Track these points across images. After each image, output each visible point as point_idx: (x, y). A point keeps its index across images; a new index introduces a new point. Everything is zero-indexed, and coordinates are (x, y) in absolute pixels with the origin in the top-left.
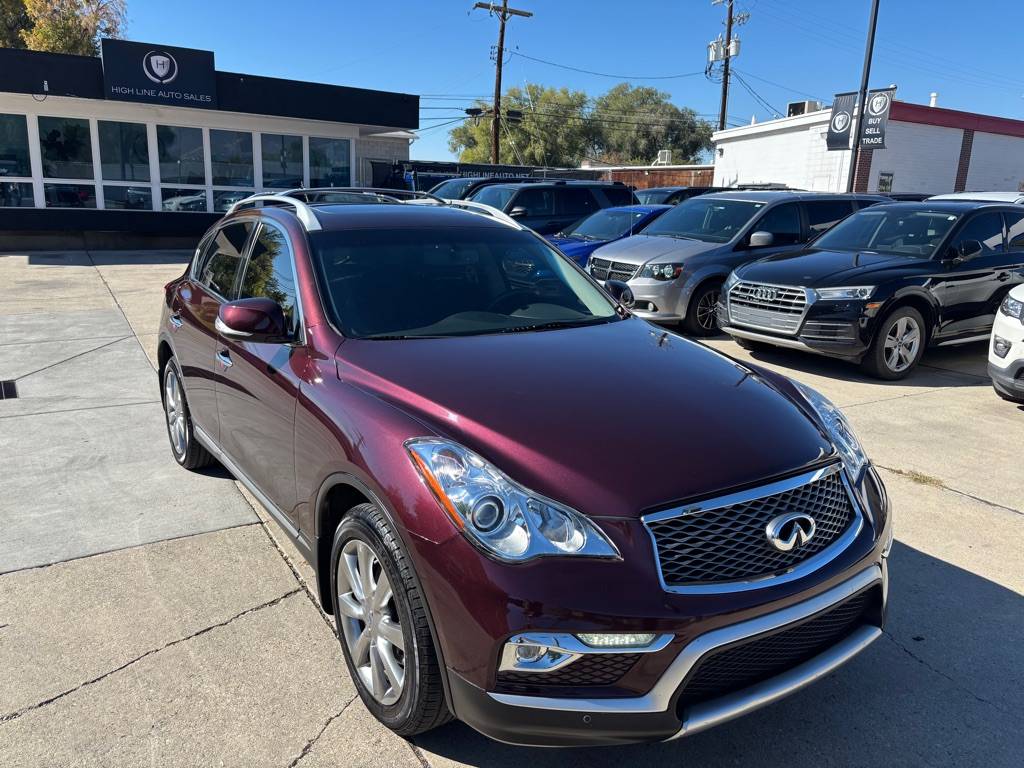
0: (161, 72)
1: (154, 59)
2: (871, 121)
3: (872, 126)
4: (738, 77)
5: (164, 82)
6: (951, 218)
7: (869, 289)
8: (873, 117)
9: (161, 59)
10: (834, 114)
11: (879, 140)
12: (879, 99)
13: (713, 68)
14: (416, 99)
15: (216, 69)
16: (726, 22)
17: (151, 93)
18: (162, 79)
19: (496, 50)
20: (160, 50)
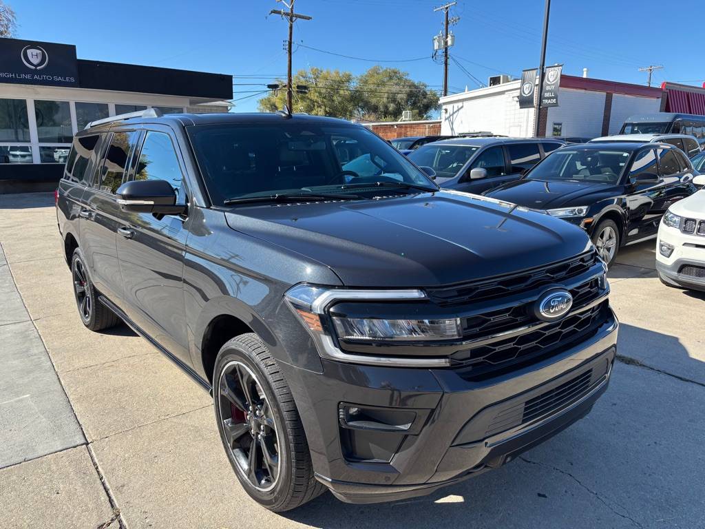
0: (35, 61)
1: (29, 52)
2: (548, 88)
3: (549, 91)
4: (454, 60)
5: (38, 68)
6: (625, 154)
7: (584, 208)
8: (549, 85)
9: (35, 51)
10: (523, 83)
11: (554, 101)
12: (552, 73)
13: (437, 54)
14: (230, 78)
15: (78, 58)
16: (445, 23)
17: (28, 77)
18: (36, 66)
19: (287, 43)
20: (34, 45)
